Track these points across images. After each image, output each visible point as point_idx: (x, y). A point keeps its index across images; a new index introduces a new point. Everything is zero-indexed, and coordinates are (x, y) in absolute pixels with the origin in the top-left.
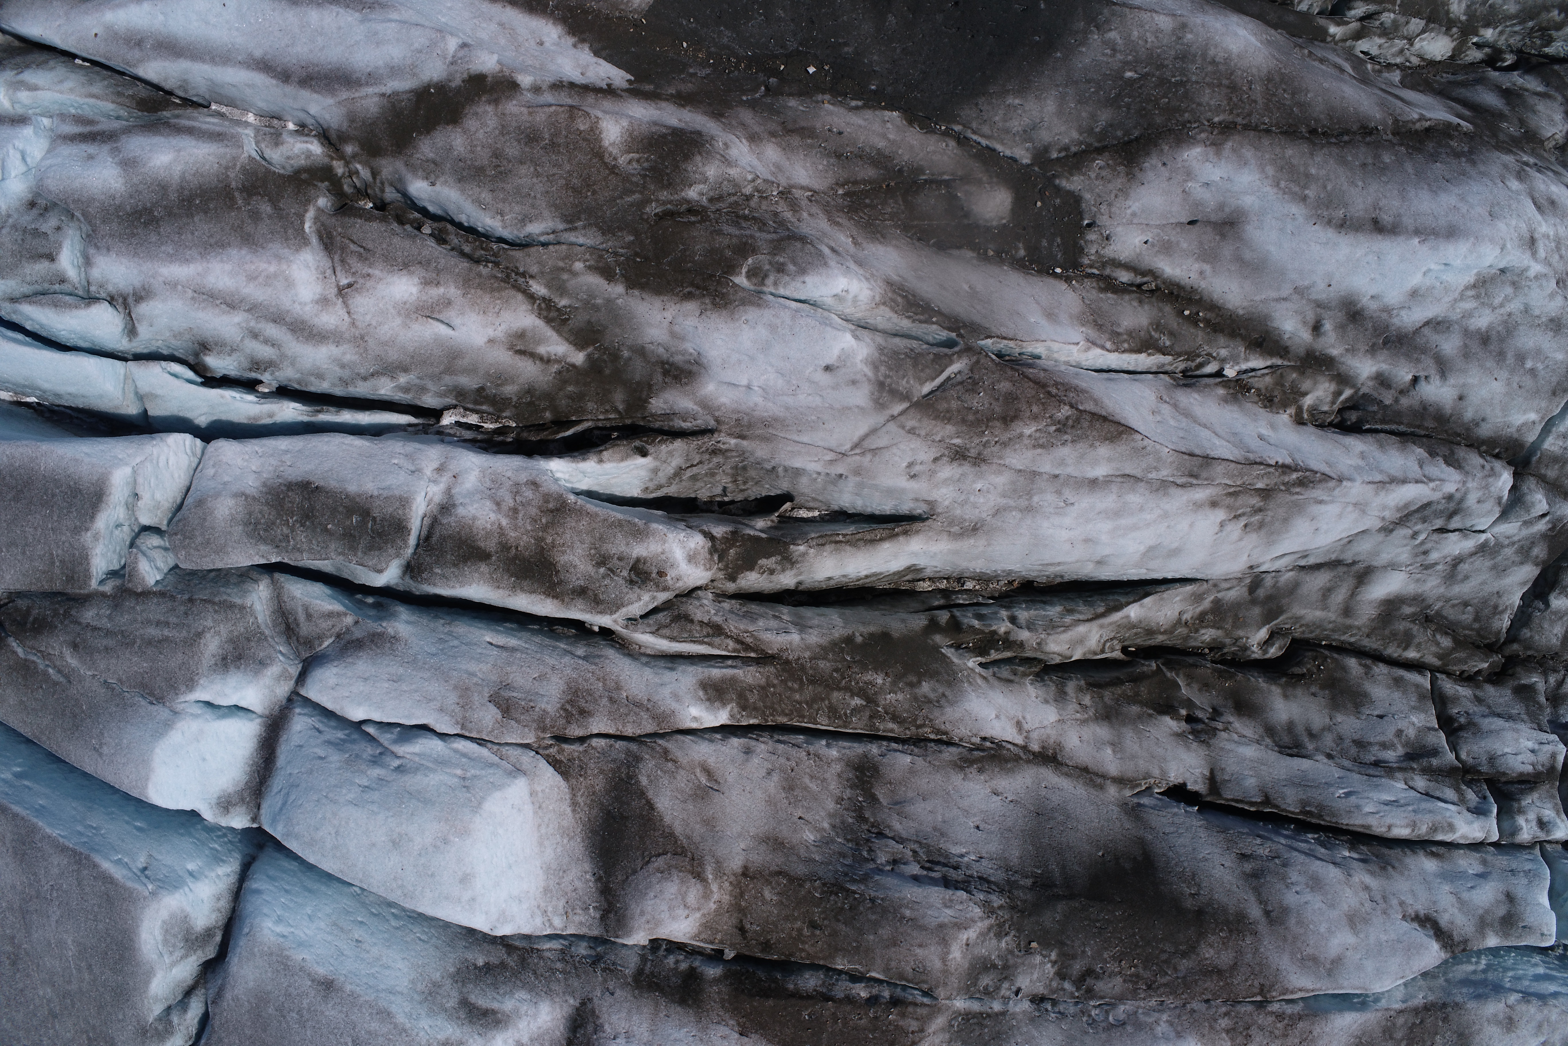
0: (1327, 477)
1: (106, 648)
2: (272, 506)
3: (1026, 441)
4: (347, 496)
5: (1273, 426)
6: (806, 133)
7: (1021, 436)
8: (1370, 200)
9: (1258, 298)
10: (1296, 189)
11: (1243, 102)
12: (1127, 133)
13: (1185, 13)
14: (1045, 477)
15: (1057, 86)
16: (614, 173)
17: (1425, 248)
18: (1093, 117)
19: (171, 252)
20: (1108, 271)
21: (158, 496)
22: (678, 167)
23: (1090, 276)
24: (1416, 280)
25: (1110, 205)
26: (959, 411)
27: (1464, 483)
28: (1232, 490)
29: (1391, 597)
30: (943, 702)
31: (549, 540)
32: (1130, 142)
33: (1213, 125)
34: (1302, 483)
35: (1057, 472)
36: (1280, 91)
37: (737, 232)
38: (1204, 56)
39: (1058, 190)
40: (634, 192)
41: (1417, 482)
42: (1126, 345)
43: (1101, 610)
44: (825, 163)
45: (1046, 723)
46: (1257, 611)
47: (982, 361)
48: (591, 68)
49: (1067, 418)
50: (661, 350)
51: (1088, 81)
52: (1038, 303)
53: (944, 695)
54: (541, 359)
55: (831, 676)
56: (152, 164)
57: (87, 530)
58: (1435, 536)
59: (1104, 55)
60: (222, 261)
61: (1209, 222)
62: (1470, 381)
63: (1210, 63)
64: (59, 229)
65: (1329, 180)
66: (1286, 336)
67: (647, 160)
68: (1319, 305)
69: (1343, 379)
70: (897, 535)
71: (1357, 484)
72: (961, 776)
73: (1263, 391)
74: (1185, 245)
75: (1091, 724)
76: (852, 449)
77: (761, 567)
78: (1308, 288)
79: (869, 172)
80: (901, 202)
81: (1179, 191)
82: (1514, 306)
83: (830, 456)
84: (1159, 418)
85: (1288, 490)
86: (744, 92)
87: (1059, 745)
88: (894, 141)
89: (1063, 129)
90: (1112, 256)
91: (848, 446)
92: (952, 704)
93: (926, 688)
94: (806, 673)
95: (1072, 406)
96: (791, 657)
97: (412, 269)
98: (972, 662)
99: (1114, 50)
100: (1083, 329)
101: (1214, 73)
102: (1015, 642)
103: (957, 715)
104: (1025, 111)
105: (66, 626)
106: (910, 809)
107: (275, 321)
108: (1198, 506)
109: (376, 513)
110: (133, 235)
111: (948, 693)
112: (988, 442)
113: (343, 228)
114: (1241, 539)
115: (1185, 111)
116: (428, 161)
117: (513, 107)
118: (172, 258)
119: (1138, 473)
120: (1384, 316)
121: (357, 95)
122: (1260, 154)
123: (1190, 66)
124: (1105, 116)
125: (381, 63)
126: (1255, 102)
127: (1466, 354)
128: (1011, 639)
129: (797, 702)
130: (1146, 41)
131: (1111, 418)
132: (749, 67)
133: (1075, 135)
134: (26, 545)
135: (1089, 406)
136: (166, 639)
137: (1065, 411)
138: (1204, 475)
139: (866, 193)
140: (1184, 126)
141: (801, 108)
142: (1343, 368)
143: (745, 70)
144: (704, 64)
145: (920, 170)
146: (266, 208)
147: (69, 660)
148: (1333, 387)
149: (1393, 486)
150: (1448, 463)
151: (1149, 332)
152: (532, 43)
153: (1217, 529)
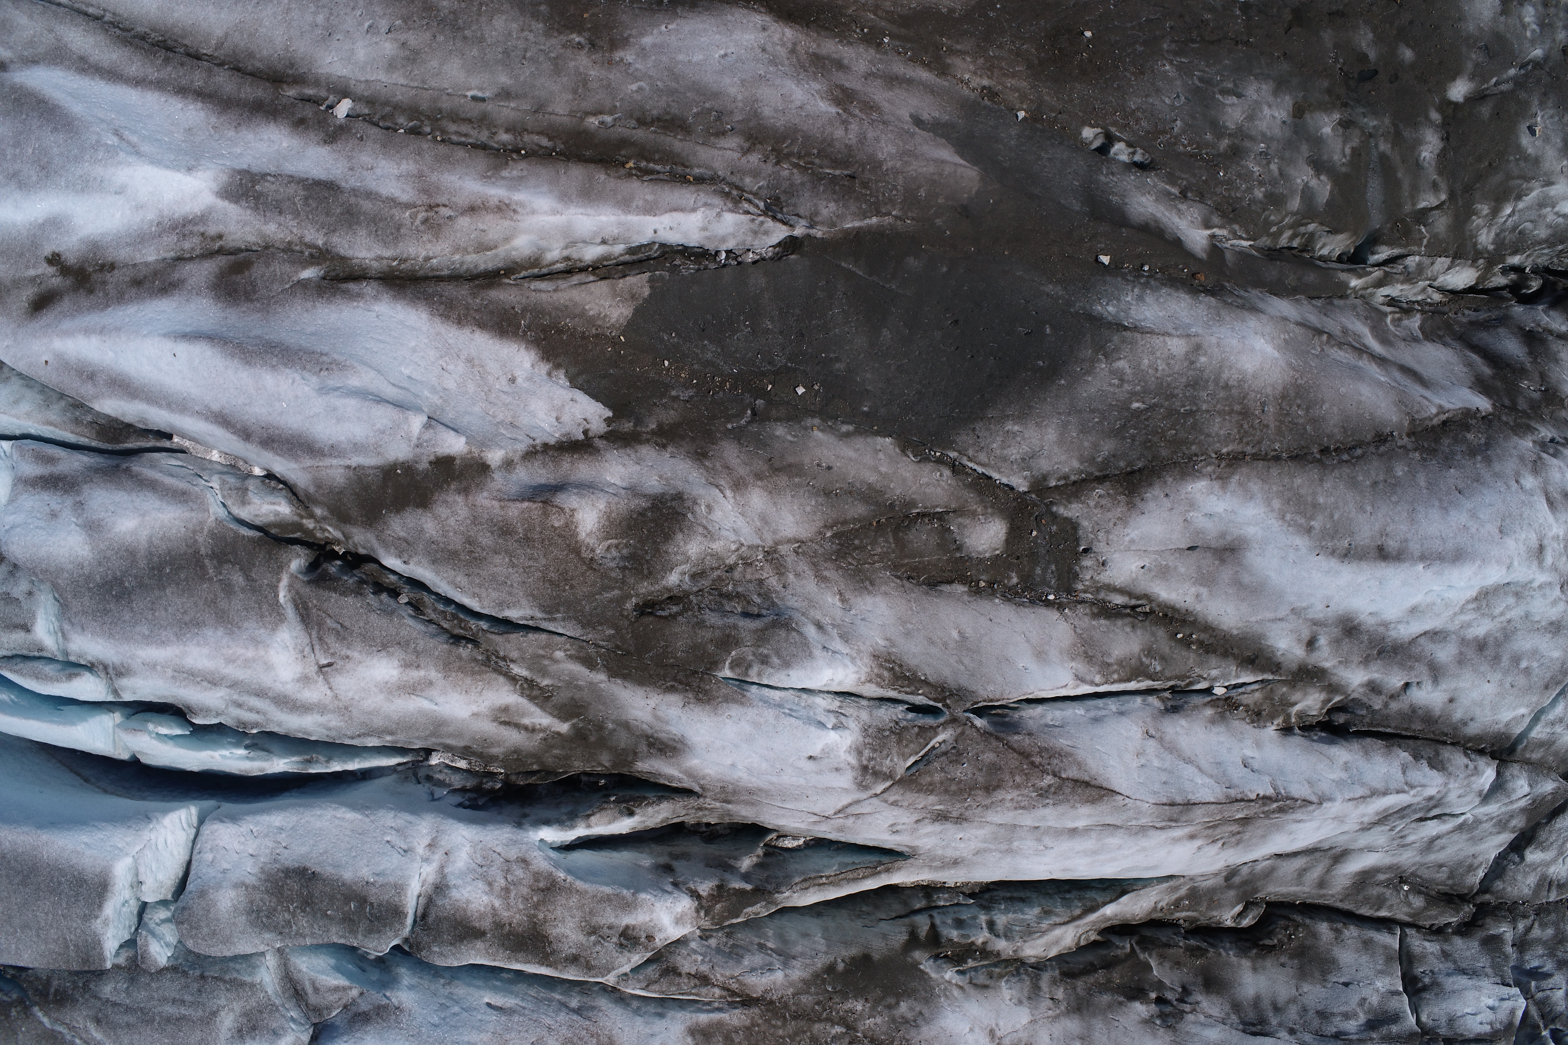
0: (1307, 802)
1: (128, 1025)
2: (272, 894)
3: (1008, 804)
4: (344, 884)
5: (1258, 744)
6: (793, 470)
8: (1377, 527)
9: (1253, 619)
10: (1302, 521)
11: (1255, 429)
12: (1130, 464)
13: (1200, 331)
14: (1025, 829)
15: (1059, 413)
16: (591, 568)
17: (1429, 573)
18: (1095, 446)
19: (147, 633)
20: (1102, 595)
21: (160, 877)
22: (658, 550)
23: (1083, 602)
24: (1417, 598)
25: (1108, 532)
26: (942, 783)
30: (920, 1021)
31: (541, 916)
32: (1132, 472)
33: (1220, 457)
34: (1281, 810)
36: (1295, 408)
37: (720, 623)
38: (1217, 380)
39: (1055, 517)
40: (613, 589)
41: (1398, 792)
42: (1115, 676)
43: (1078, 912)
44: (813, 503)
45: (1018, 1026)
47: (967, 732)
48: (567, 408)
49: (1050, 786)
50: (645, 726)
51: (1093, 411)
52: (1028, 641)
53: (921, 1013)
54: (526, 728)
55: (813, 1009)
56: (117, 530)
57: (97, 917)
59: (1111, 385)
60: (198, 644)
61: (1209, 548)
62: (1462, 685)
63: (1223, 388)
64: (30, 593)
65: (1337, 508)
66: (1279, 653)
67: (626, 546)
68: (1316, 623)
69: (1333, 688)
70: (880, 872)
73: (1252, 706)
74: (1183, 570)
75: (1062, 1018)
76: (835, 814)
78: (1305, 609)
79: (858, 510)
80: (891, 540)
81: (1181, 520)
82: (1515, 613)
84: (1143, 761)
86: (729, 419)
88: (886, 473)
89: (1063, 458)
90: (1107, 581)
91: (832, 812)
92: (928, 1022)
93: (904, 1008)
94: (789, 1010)
95: (1055, 775)
96: (775, 997)
97: (391, 650)
98: (950, 974)
99: (1122, 380)
100: (1073, 664)
101: (1227, 399)
102: (991, 952)
103: (933, 1033)
104: (1024, 439)
105: (87, 1000)
107: (258, 695)
109: (372, 899)
110: (106, 612)
111: (925, 1011)
113: (318, 600)
115: (1192, 444)
116: (399, 539)
117: (484, 500)
118: (148, 640)
119: (1119, 823)
120: (1381, 629)
121: (321, 464)
122: (1266, 487)
123: (1201, 394)
124: (1108, 447)
125: (343, 438)
126: (1267, 426)
127: (1461, 660)
128: (989, 949)
129: (780, 1037)
130: (1157, 370)
131: (1093, 783)
132: (734, 387)
133: (1076, 464)
134: (39, 928)
135: (1072, 773)
136: (182, 1018)
137: (1048, 780)
139: (855, 533)
140: (1190, 458)
141: (789, 438)
142: (1334, 679)
143: (730, 390)
144: (687, 385)
145: (912, 504)
146: (238, 579)
147: (95, 1034)
148: (1323, 696)
150: (1432, 766)
151: (1140, 659)
152: (504, 381)
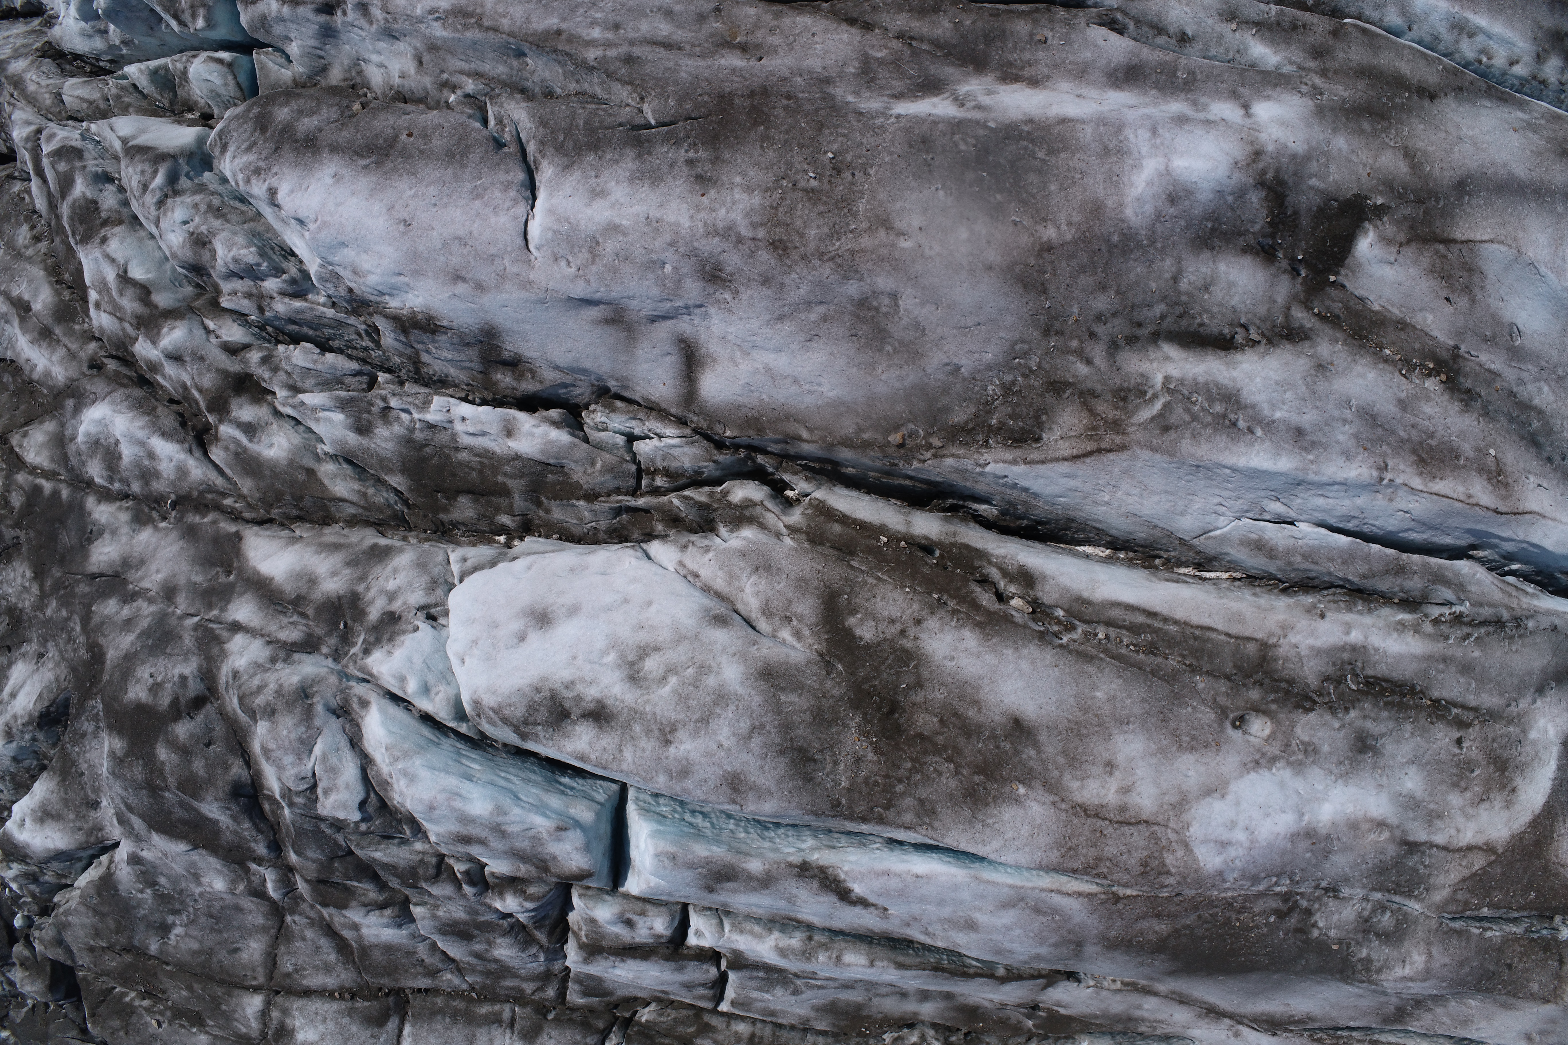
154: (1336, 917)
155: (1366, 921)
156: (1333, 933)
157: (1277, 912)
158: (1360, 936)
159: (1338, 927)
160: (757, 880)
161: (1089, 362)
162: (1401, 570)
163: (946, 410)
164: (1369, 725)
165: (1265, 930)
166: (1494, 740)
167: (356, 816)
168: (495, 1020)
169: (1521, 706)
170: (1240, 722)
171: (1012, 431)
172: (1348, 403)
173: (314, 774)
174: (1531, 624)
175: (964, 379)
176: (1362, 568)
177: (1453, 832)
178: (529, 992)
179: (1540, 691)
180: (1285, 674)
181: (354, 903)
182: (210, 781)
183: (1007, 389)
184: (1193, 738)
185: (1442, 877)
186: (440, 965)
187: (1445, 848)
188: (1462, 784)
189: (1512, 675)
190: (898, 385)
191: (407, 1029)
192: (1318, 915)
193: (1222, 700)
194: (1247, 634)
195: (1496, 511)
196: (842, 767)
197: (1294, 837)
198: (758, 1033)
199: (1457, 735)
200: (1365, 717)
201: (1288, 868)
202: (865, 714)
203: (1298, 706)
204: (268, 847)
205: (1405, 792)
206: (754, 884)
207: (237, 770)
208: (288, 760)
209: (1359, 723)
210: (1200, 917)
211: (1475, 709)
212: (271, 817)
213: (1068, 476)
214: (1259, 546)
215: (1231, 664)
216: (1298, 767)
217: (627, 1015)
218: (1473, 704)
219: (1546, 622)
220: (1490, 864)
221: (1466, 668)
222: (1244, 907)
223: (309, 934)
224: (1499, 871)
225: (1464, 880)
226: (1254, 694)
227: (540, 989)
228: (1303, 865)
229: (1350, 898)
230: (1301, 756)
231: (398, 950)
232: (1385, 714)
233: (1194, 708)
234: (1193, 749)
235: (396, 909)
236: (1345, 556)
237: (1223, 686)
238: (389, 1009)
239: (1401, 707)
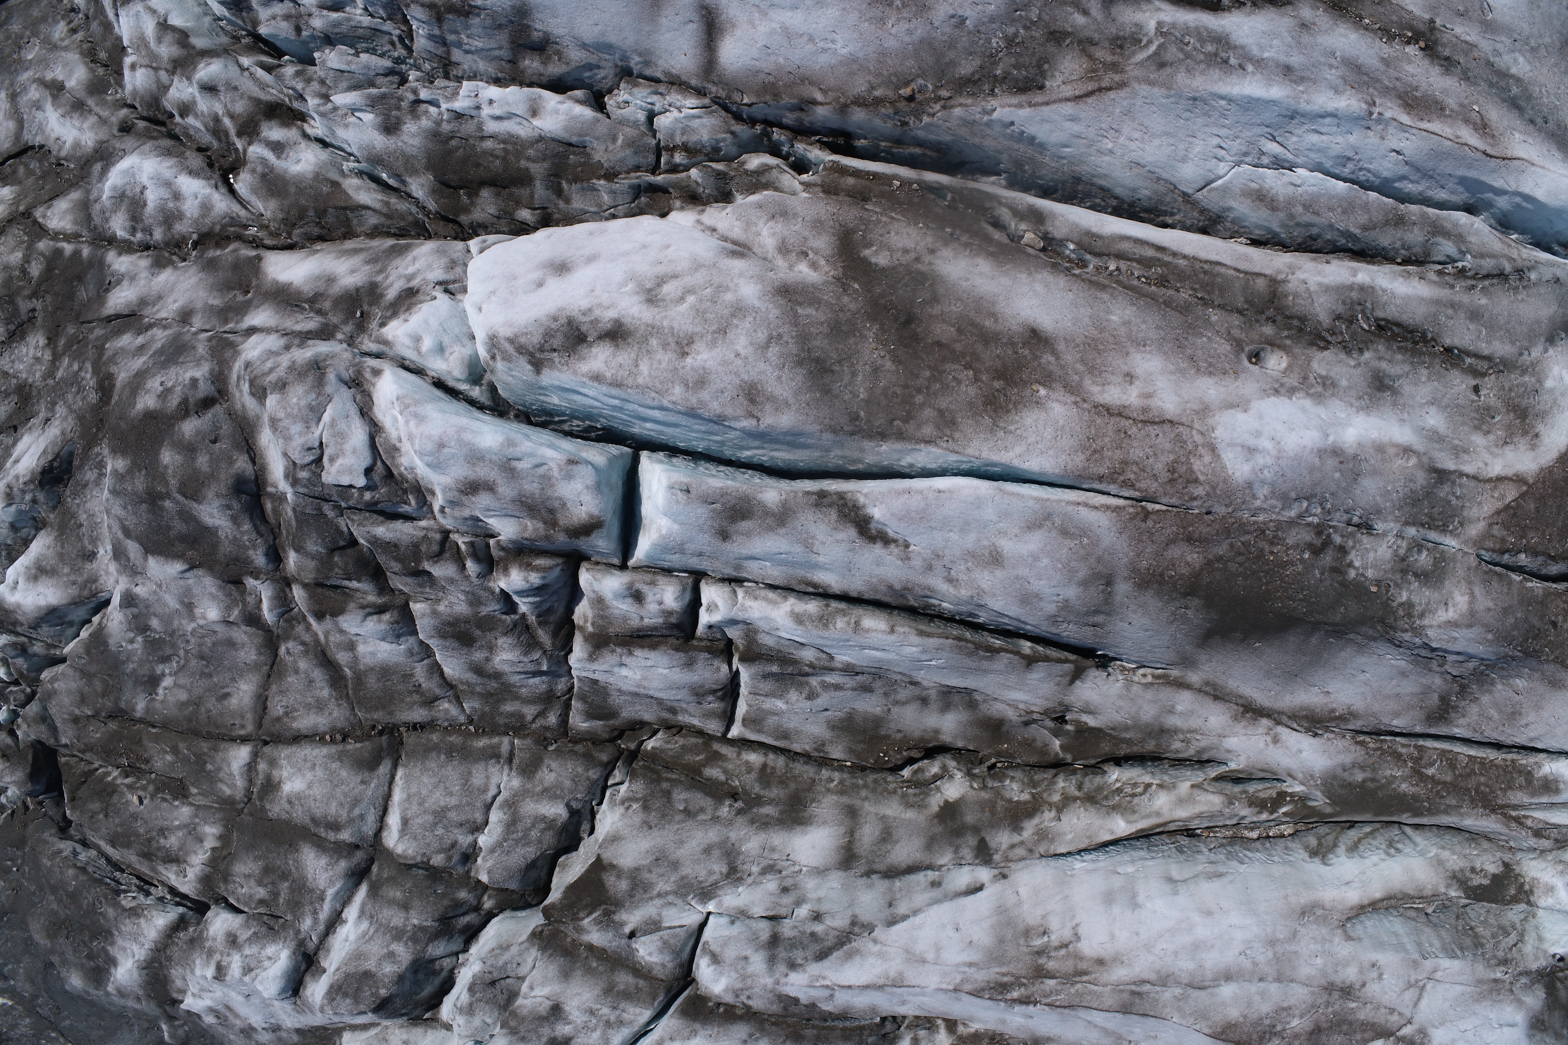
7: (1301, 1017)
27: (777, 983)
28: (1085, 978)
29: (799, 829)
35: (1261, 984)
46: (970, 818)
58: (783, 911)
71: (933, 986)
72: (1354, 708)
77: (1485, 876)
83: (1438, 975)
85: (1018, 978)
87: (1235, 718)
106: (1417, 689)
108: (1117, 960)
112: (1327, 1007)
114: (1044, 917)
138: (1126, 996)
149: (881, 982)
153: (1080, 931)
154: (1371, 555)
155: (1403, 560)
156: (1370, 573)
157: (1310, 546)
158: (1398, 576)
159: (1374, 566)
160: (774, 515)
161: (1085, 13)
162: (1400, 221)
163: (953, 64)
164: (1384, 365)
165: (1300, 567)
166: (1511, 390)
167: (361, 482)
168: (493, 755)
169: (1533, 355)
170: (1256, 357)
171: (1016, 80)
172: (1333, 54)
173: (321, 443)
174: (1533, 276)
175: (970, 32)
176: (1363, 219)
177: (1481, 465)
178: (529, 718)
179: (1551, 340)
180: (1296, 310)
181: (352, 606)
182: (212, 476)
183: (1010, 41)
184: (1210, 365)
185: (1475, 510)
186: (437, 691)
187: (1475, 478)
188: (1484, 427)
189: (1521, 323)
190: (907, 39)
191: (400, 773)
192: (1353, 553)
193: (1236, 333)
194: (1256, 270)
195: (1484, 153)
196: (860, 378)
197: (1321, 453)
198: (771, 763)
199: (1474, 382)
200: (1380, 359)
201: (1318, 490)
202: (882, 325)
203: (1312, 344)
204: (267, 555)
205: (1428, 427)
206: (770, 521)
207: (242, 464)
208: (296, 428)
209: (1375, 363)
210: (1232, 546)
211: (1488, 358)
212: (272, 520)
213: (1073, 119)
214: (1260, 197)
215: (1242, 299)
216: (1318, 398)
217: (632, 746)
218: (1486, 352)
219: (1548, 274)
220: (1522, 496)
221: (1475, 315)
222: (1275, 537)
223: (303, 664)
224: (1532, 506)
225: (1498, 513)
226: (1268, 330)
227: (541, 714)
228: (1333, 488)
229: (1384, 534)
230: (1320, 389)
231: (395, 673)
232: (1399, 357)
233: (1209, 338)
234: (1211, 373)
235: (396, 613)
236: (1345, 205)
237: (1236, 320)
238: (381, 749)
239: (1415, 353)
